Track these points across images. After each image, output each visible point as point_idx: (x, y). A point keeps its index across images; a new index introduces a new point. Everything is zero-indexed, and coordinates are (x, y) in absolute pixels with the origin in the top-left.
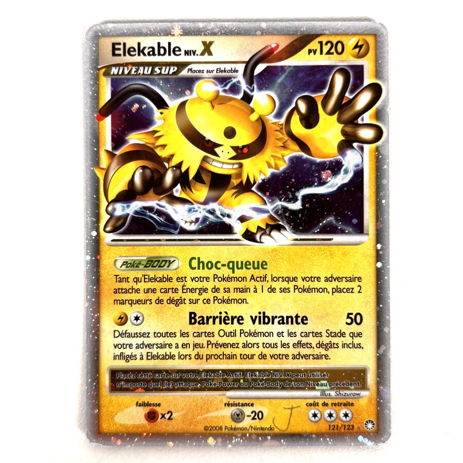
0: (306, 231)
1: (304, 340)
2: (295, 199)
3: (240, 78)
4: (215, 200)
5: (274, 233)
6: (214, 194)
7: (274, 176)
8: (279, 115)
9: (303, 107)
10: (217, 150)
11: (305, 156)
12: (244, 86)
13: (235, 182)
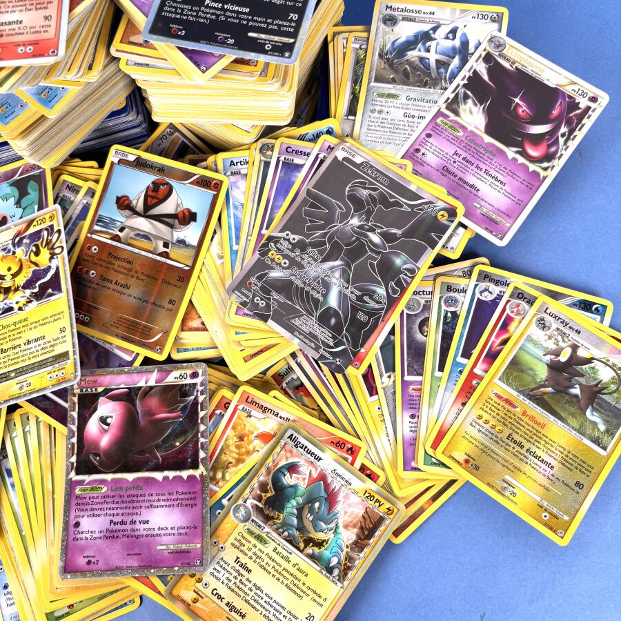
0: (41, 299)
1: (45, 346)
2: (35, 287)
3: (10, 246)
4: (6, 298)
5: (30, 304)
6: (6, 296)
7: (27, 280)
8: (26, 255)
9: (34, 249)
10: (5, 278)
11: (37, 268)
12: (12, 249)
13: (13, 288)
